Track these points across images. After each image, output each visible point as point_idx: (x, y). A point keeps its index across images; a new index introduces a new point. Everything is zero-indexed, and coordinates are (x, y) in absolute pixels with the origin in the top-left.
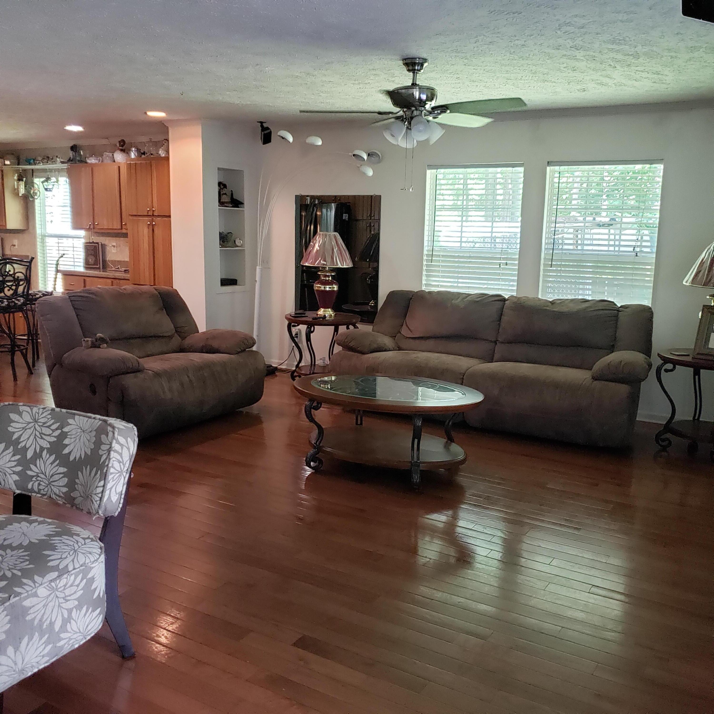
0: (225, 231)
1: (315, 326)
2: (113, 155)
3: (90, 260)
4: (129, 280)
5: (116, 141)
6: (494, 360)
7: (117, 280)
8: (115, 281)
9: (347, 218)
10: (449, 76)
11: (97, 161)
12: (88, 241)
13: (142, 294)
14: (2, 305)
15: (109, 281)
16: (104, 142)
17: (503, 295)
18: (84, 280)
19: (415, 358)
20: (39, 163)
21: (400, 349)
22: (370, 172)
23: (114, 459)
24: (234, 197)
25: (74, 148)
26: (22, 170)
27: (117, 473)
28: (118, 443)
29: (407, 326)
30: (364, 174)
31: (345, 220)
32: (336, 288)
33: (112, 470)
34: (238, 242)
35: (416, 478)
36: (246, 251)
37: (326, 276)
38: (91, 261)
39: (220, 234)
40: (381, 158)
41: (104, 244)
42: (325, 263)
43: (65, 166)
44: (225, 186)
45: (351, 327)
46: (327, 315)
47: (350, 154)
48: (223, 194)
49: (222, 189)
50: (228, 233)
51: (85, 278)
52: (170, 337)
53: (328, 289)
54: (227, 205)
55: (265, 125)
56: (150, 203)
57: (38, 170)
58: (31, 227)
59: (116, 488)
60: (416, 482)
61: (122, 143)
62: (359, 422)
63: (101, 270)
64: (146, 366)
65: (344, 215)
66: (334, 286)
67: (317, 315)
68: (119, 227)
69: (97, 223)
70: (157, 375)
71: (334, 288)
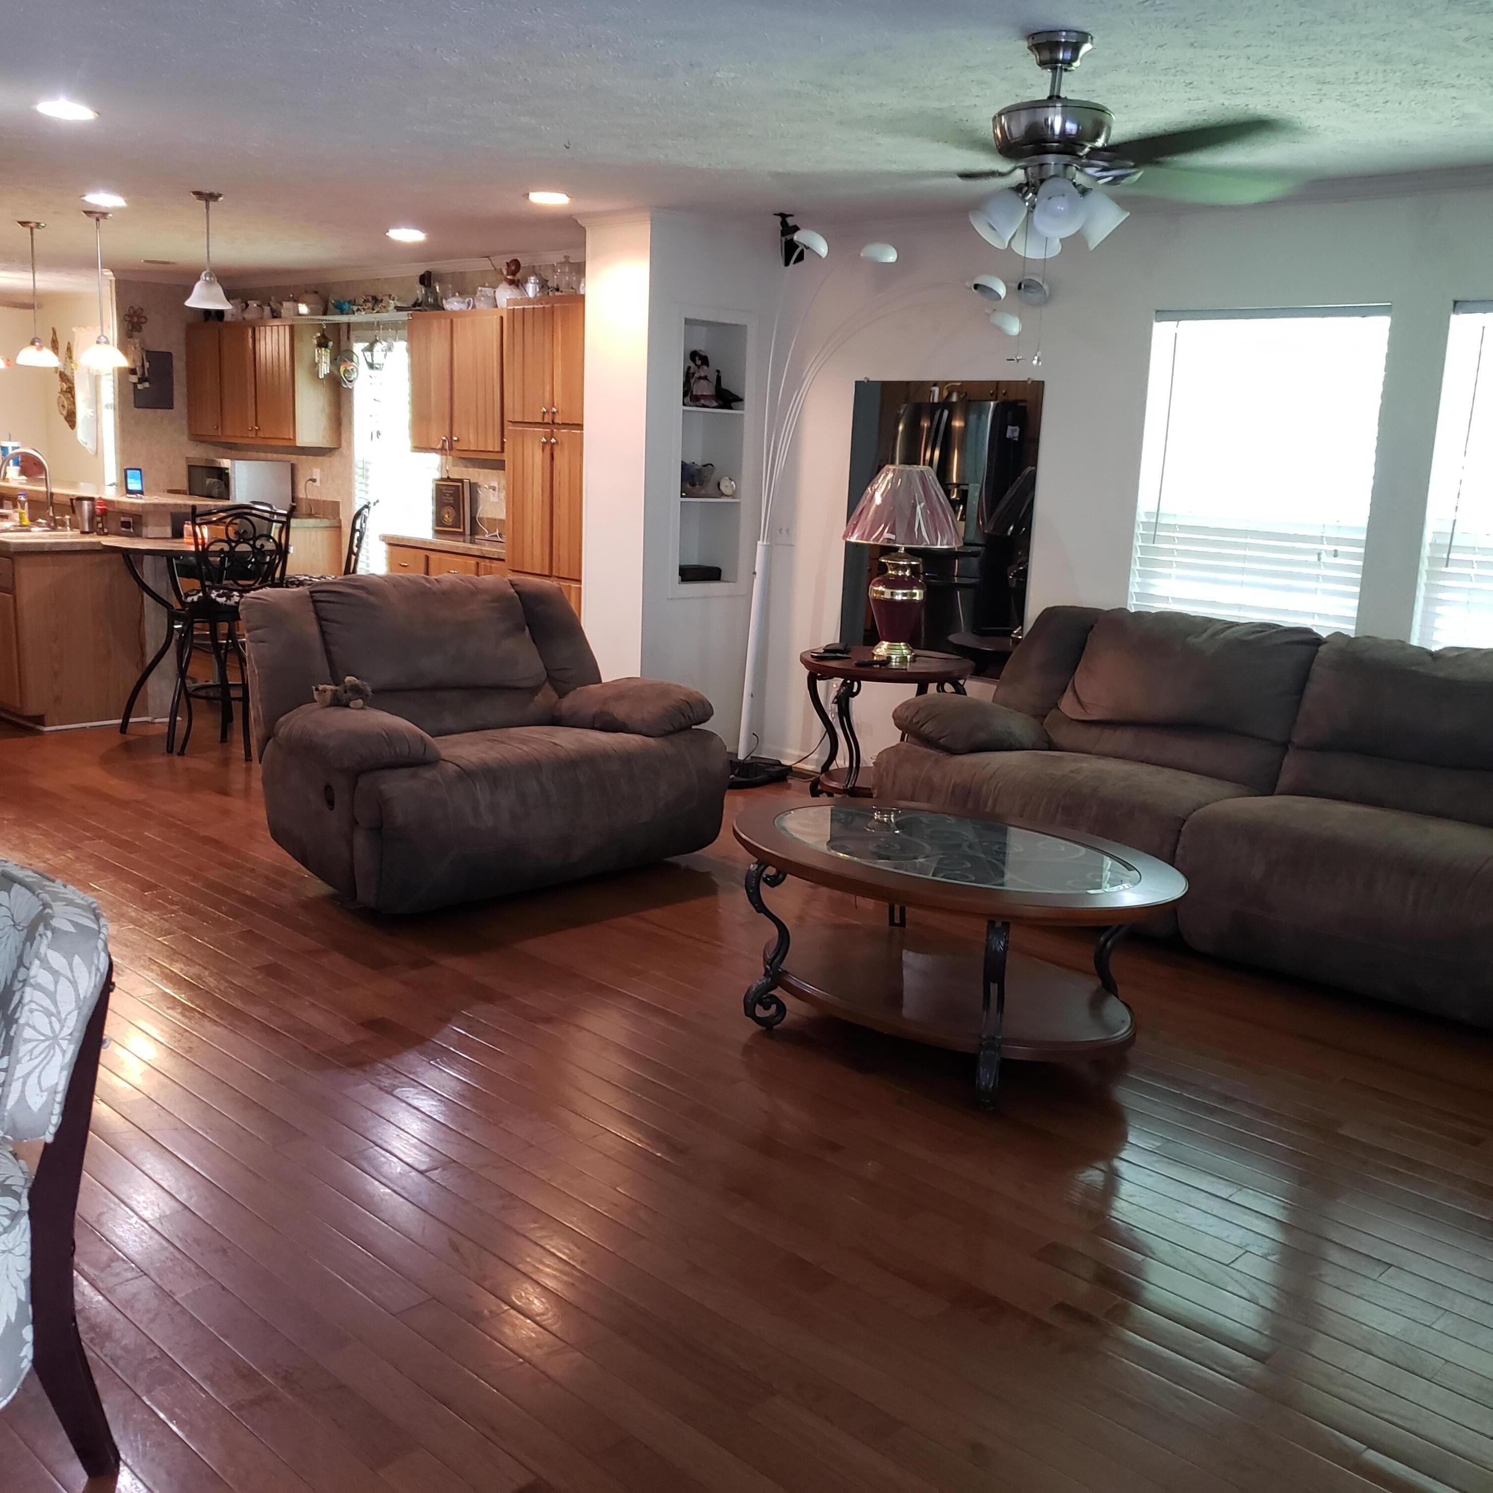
0: (697, 459)
1: (862, 682)
2: (495, 292)
3: (447, 516)
4: (503, 560)
5: (501, 263)
6: (1278, 789)
7: (487, 561)
8: (483, 563)
9: (1016, 434)
10: (1163, 78)
11: (463, 307)
12: (445, 476)
13: (475, 592)
14: (229, 603)
15: (472, 562)
16: (485, 264)
17: (1315, 630)
18: (427, 558)
19: (1072, 772)
20: (358, 310)
21: (1052, 746)
22: (1014, 327)
23: (34, 1006)
24: (724, 385)
25: (426, 280)
26: (326, 324)
27: (43, 1041)
28: (46, 965)
29: (1075, 692)
30: (1000, 330)
31: (1010, 440)
32: (918, 594)
33: (28, 1033)
34: (727, 486)
35: (987, 1077)
36: (742, 504)
37: (897, 567)
38: (448, 518)
39: (684, 466)
40: (1047, 292)
41: (476, 484)
42: (893, 537)
43: (403, 316)
44: (705, 361)
45: (948, 687)
46: (894, 657)
47: (967, 284)
48: (700, 378)
49: (699, 367)
50: (704, 466)
51: (427, 553)
52: (534, 690)
53: (899, 598)
54: (707, 403)
55: (791, 221)
56: (547, 395)
57: (360, 325)
58: (344, 444)
59: (39, 1077)
60: (987, 1086)
61: (515, 266)
62: (897, 921)
63: (468, 538)
64: (444, 753)
65: (1010, 428)
66: (914, 591)
67: (874, 655)
68: (498, 449)
69: (455, 439)
70: (467, 774)
71: (915, 595)
